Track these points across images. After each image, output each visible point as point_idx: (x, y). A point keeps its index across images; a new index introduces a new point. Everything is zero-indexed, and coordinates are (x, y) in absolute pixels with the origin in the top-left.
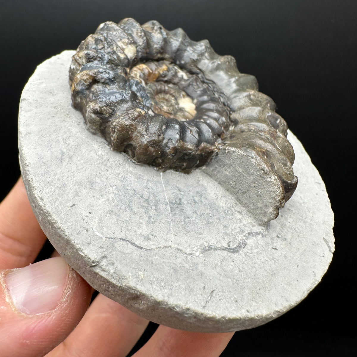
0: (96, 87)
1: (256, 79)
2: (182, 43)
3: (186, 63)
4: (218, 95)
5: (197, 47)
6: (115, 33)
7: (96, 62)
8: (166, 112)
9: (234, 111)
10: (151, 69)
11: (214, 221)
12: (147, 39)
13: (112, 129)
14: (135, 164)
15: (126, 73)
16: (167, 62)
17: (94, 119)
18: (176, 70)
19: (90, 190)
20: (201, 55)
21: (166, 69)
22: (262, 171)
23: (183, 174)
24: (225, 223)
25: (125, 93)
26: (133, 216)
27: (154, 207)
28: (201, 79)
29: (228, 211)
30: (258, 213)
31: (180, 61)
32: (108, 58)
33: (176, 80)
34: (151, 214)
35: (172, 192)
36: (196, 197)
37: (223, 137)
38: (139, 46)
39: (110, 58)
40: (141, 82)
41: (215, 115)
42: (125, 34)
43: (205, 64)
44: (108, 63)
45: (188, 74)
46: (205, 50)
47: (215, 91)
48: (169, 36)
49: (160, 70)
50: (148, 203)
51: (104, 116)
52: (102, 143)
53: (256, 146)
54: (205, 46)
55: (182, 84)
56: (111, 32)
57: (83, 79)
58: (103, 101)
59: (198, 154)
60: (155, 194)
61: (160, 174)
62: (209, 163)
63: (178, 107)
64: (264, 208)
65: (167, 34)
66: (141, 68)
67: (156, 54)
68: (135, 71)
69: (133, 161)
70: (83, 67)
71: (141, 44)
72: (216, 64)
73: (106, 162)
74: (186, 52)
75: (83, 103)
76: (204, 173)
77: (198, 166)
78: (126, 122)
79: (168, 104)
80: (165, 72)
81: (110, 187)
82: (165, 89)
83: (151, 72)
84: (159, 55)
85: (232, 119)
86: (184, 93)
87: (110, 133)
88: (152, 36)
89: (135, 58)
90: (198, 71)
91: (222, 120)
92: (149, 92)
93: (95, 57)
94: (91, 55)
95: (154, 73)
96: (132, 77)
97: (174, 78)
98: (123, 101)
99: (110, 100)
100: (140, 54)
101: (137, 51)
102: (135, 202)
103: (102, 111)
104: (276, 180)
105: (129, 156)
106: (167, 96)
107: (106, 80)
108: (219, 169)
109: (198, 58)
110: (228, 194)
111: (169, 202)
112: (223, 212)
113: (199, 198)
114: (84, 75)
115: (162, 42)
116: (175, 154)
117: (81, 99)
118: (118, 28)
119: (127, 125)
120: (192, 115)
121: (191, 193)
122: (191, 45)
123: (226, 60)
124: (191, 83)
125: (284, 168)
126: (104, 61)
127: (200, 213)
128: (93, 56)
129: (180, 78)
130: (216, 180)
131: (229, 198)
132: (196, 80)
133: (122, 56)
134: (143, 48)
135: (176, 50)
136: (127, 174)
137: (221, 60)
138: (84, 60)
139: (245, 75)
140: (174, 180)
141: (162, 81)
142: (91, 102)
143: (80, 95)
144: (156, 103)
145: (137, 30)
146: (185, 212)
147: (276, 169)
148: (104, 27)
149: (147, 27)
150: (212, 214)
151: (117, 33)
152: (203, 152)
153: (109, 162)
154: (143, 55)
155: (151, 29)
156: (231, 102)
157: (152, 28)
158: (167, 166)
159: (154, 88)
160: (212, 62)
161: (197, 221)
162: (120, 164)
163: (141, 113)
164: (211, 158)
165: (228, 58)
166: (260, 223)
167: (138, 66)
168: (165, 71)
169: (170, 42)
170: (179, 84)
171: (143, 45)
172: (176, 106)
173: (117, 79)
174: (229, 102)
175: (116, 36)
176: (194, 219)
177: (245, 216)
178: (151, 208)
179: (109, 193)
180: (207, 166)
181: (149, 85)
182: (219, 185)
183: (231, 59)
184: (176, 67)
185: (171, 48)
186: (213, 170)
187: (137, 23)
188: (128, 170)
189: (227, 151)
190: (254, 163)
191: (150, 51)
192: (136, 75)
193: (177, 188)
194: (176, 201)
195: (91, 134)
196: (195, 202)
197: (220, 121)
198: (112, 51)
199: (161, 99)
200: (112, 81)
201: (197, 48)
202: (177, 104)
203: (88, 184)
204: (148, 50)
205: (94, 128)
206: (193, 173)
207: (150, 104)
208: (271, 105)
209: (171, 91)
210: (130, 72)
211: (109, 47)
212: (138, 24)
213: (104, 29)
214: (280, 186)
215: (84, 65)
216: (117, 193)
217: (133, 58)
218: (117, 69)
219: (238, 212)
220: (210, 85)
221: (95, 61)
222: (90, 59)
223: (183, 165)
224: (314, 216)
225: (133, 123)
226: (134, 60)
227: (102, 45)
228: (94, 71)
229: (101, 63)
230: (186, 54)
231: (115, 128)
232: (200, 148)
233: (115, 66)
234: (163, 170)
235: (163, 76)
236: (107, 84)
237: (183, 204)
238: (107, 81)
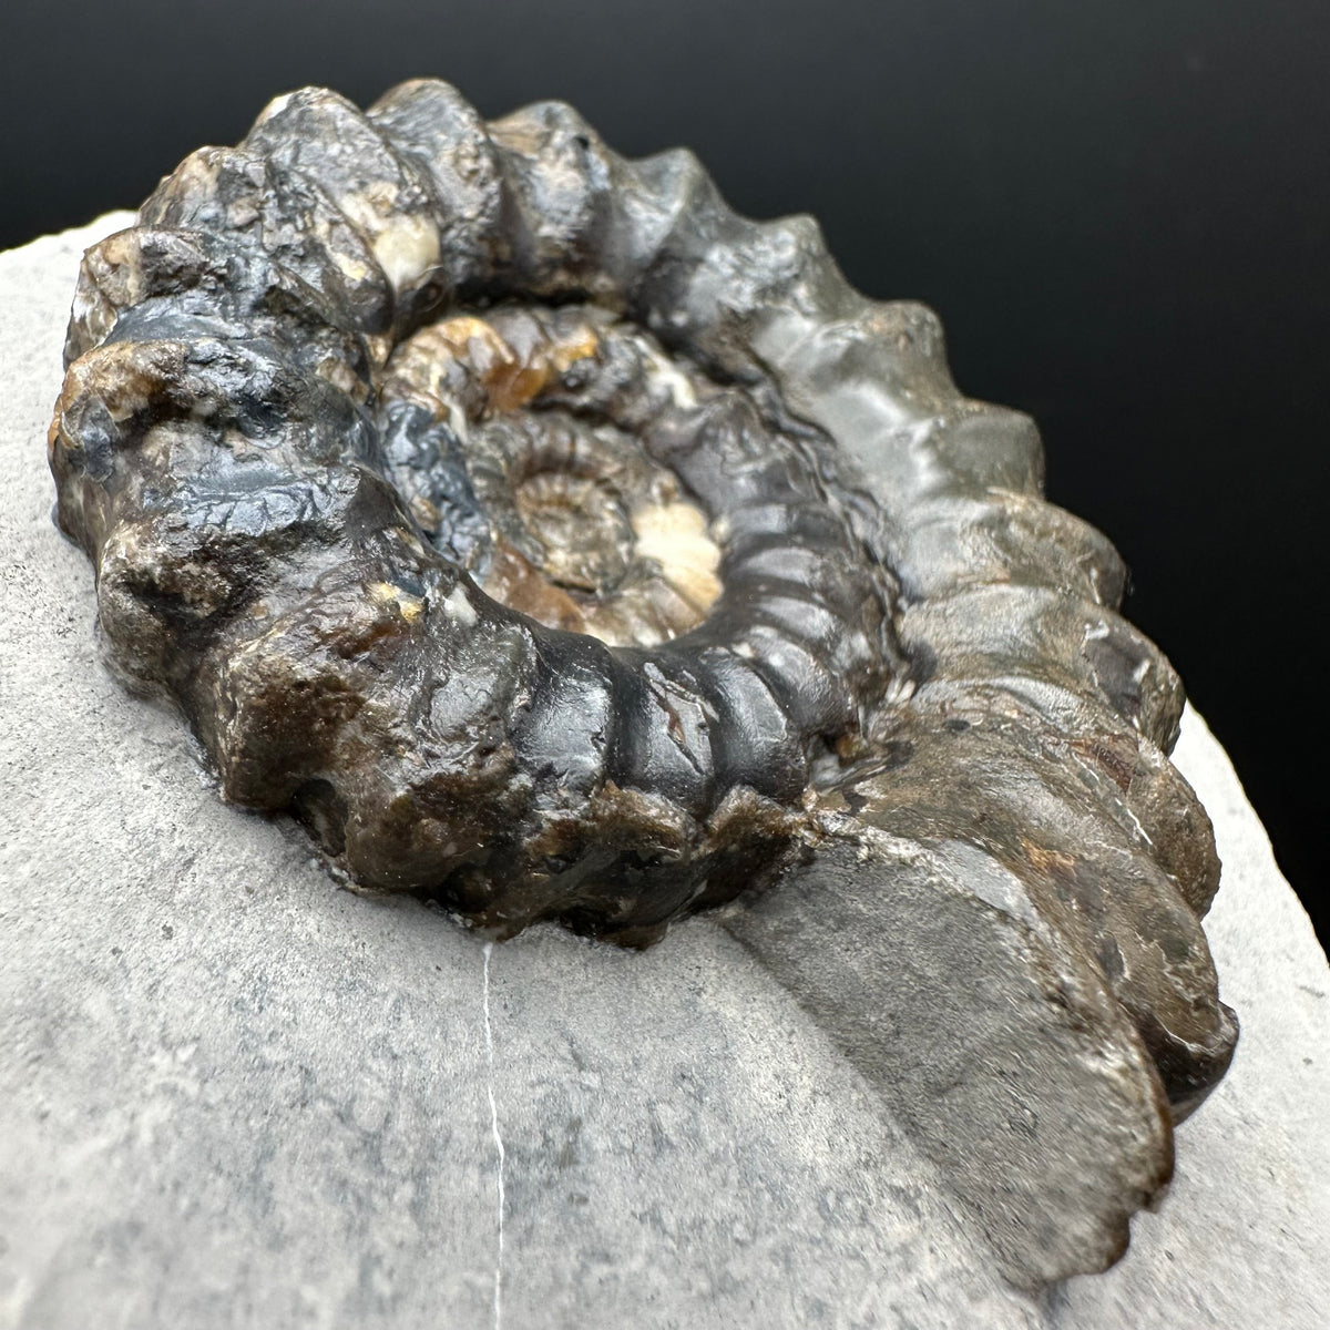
0: (165, 440)
1: (1036, 434)
2: (686, 223)
3: (693, 327)
4: (841, 501)
5: (759, 247)
6: (334, 149)
7: (195, 297)
8: (559, 584)
9: (915, 599)
10: (512, 349)
11: (758, 1274)
12: (504, 189)
13: (224, 689)
14: (344, 888)
15: (362, 367)
16: (602, 316)
17: (128, 619)
18: (640, 356)
19: (33, 1068)
20: (776, 290)
21: (588, 351)
22: (1055, 1008)
23: (611, 951)
24: (817, 1281)
25: (323, 489)
26: (264, 1262)
27: (406, 1191)
28: (766, 412)
29: (839, 1199)
30: (1010, 1216)
31: (665, 314)
32: (264, 283)
33: (636, 410)
34: (380, 1239)
35: (534, 1078)
36: (670, 1102)
37: (848, 750)
38: (458, 226)
39: (274, 280)
40: (446, 415)
41: (818, 621)
42: (388, 157)
43: (792, 337)
44: (259, 307)
45: (700, 378)
46: (795, 270)
47: (827, 481)
48: (621, 181)
49: (558, 352)
50: (375, 1161)
51: (189, 610)
52: (173, 753)
53: (1027, 835)
54: (799, 247)
55: (665, 434)
56: (317, 144)
57: (101, 391)
58: (185, 526)
59: (701, 860)
60: (428, 1092)
61: (479, 953)
62: (760, 894)
63: (631, 553)
64: (1042, 1202)
65: (613, 174)
66: (458, 339)
67: (544, 271)
68: (424, 350)
69: (336, 871)
70: (123, 316)
71: (469, 213)
72: (842, 343)
73: (172, 874)
74: (703, 269)
75: (96, 516)
76: (732, 934)
77: (699, 907)
78: (298, 666)
79: (579, 529)
80: (583, 366)
81: (160, 1051)
82: (573, 454)
83: (509, 359)
84: (561, 278)
85: (904, 643)
86: (667, 480)
87: (215, 709)
88: (539, 178)
89: (431, 285)
90: (752, 369)
91: (852, 650)
92: (484, 464)
93: (194, 271)
94: (169, 257)
95: (524, 364)
96: (403, 384)
97: (627, 400)
98: (303, 533)
99: (229, 527)
100: (461, 263)
101: (446, 251)
102: (292, 1156)
103: (174, 584)
104: (1134, 1069)
105: (315, 837)
106: (582, 491)
107: (224, 404)
108: (810, 932)
109: (760, 305)
110: (848, 1072)
111: (507, 1147)
112: (812, 1205)
113: (686, 1114)
114: (106, 370)
115: (580, 214)
116: (570, 861)
117: (90, 494)
118: (353, 121)
119: (301, 685)
120: (695, 607)
121: (644, 1080)
122: (729, 235)
123: (896, 323)
124: (710, 431)
125: (1169, 967)
126: (243, 296)
127: (680, 1223)
128: (180, 263)
129: (657, 398)
130: (792, 988)
131: (854, 1097)
132: (739, 416)
133: (354, 272)
134: (481, 238)
135: (652, 256)
136: (282, 959)
137: (871, 323)
138: (133, 283)
139: (987, 408)
140: (555, 988)
141: (566, 407)
142: (130, 520)
143: (84, 474)
144: (515, 531)
145: (459, 144)
146: (591, 1221)
147: (1127, 975)
148: (286, 113)
149: (519, 133)
150: (747, 1226)
151: (349, 150)
152: (734, 842)
153: (189, 876)
154: (477, 271)
155: (538, 144)
156: (906, 550)
157: (539, 137)
158: (521, 913)
159: (516, 444)
160: (825, 329)
161: (657, 1278)
162: (249, 891)
163: (398, 616)
164: (774, 871)
165: (906, 318)
166: (1012, 1273)
167: (442, 328)
168: (585, 358)
169: (624, 216)
170: (650, 429)
171: (483, 220)
172: (623, 548)
173: (293, 400)
174: (893, 546)
175: (340, 166)
176: (637, 1264)
177: (936, 1225)
178: (388, 1193)
179: (144, 1096)
180: (749, 904)
181: (489, 426)
182: (805, 1017)
183: (923, 322)
184: (641, 343)
185: (629, 244)
186: (778, 934)
187: (462, 109)
188: (296, 928)
189: (863, 853)
190: (1013, 953)
191: (513, 254)
192: (423, 371)
193: (564, 1049)
194: (547, 1141)
195: (120, 695)
196: (660, 1143)
197: (843, 657)
198: (302, 244)
199: (549, 503)
200: (262, 411)
201: (759, 254)
202: (630, 535)
203: (29, 1024)
204: (505, 250)
205: (135, 665)
206: (668, 939)
207: (477, 538)
208: (1104, 573)
209: (601, 464)
210: (391, 355)
211: (290, 220)
212: (471, 110)
213: (286, 122)
214: (1151, 1108)
215: (129, 309)
216: (193, 1089)
217: (420, 284)
218: (310, 340)
219: (898, 1193)
220: (805, 446)
221: (189, 293)
222: (164, 279)
223: (616, 908)
224: (1296, 1207)
225: (345, 671)
226: (422, 297)
227: (254, 207)
228: (164, 351)
229: (225, 304)
230: (699, 280)
231: (235, 690)
232: (715, 823)
233: (300, 325)
234: (501, 930)
235: (572, 382)
236: (235, 425)
237: (583, 1160)
238: (235, 412)
